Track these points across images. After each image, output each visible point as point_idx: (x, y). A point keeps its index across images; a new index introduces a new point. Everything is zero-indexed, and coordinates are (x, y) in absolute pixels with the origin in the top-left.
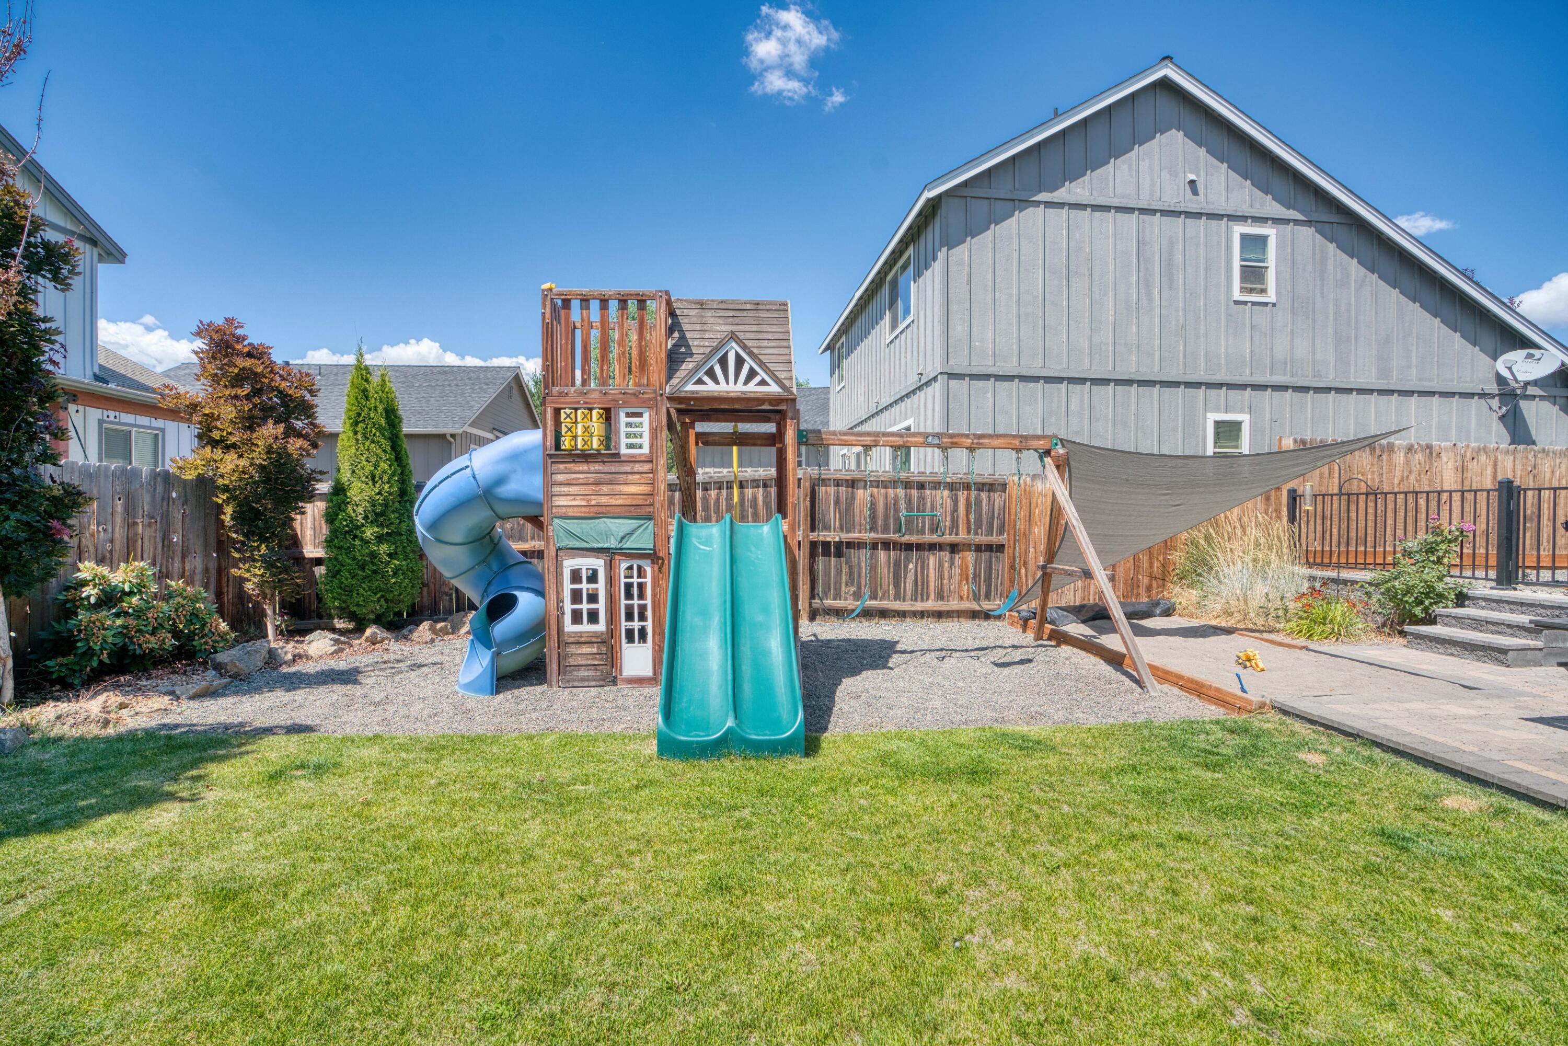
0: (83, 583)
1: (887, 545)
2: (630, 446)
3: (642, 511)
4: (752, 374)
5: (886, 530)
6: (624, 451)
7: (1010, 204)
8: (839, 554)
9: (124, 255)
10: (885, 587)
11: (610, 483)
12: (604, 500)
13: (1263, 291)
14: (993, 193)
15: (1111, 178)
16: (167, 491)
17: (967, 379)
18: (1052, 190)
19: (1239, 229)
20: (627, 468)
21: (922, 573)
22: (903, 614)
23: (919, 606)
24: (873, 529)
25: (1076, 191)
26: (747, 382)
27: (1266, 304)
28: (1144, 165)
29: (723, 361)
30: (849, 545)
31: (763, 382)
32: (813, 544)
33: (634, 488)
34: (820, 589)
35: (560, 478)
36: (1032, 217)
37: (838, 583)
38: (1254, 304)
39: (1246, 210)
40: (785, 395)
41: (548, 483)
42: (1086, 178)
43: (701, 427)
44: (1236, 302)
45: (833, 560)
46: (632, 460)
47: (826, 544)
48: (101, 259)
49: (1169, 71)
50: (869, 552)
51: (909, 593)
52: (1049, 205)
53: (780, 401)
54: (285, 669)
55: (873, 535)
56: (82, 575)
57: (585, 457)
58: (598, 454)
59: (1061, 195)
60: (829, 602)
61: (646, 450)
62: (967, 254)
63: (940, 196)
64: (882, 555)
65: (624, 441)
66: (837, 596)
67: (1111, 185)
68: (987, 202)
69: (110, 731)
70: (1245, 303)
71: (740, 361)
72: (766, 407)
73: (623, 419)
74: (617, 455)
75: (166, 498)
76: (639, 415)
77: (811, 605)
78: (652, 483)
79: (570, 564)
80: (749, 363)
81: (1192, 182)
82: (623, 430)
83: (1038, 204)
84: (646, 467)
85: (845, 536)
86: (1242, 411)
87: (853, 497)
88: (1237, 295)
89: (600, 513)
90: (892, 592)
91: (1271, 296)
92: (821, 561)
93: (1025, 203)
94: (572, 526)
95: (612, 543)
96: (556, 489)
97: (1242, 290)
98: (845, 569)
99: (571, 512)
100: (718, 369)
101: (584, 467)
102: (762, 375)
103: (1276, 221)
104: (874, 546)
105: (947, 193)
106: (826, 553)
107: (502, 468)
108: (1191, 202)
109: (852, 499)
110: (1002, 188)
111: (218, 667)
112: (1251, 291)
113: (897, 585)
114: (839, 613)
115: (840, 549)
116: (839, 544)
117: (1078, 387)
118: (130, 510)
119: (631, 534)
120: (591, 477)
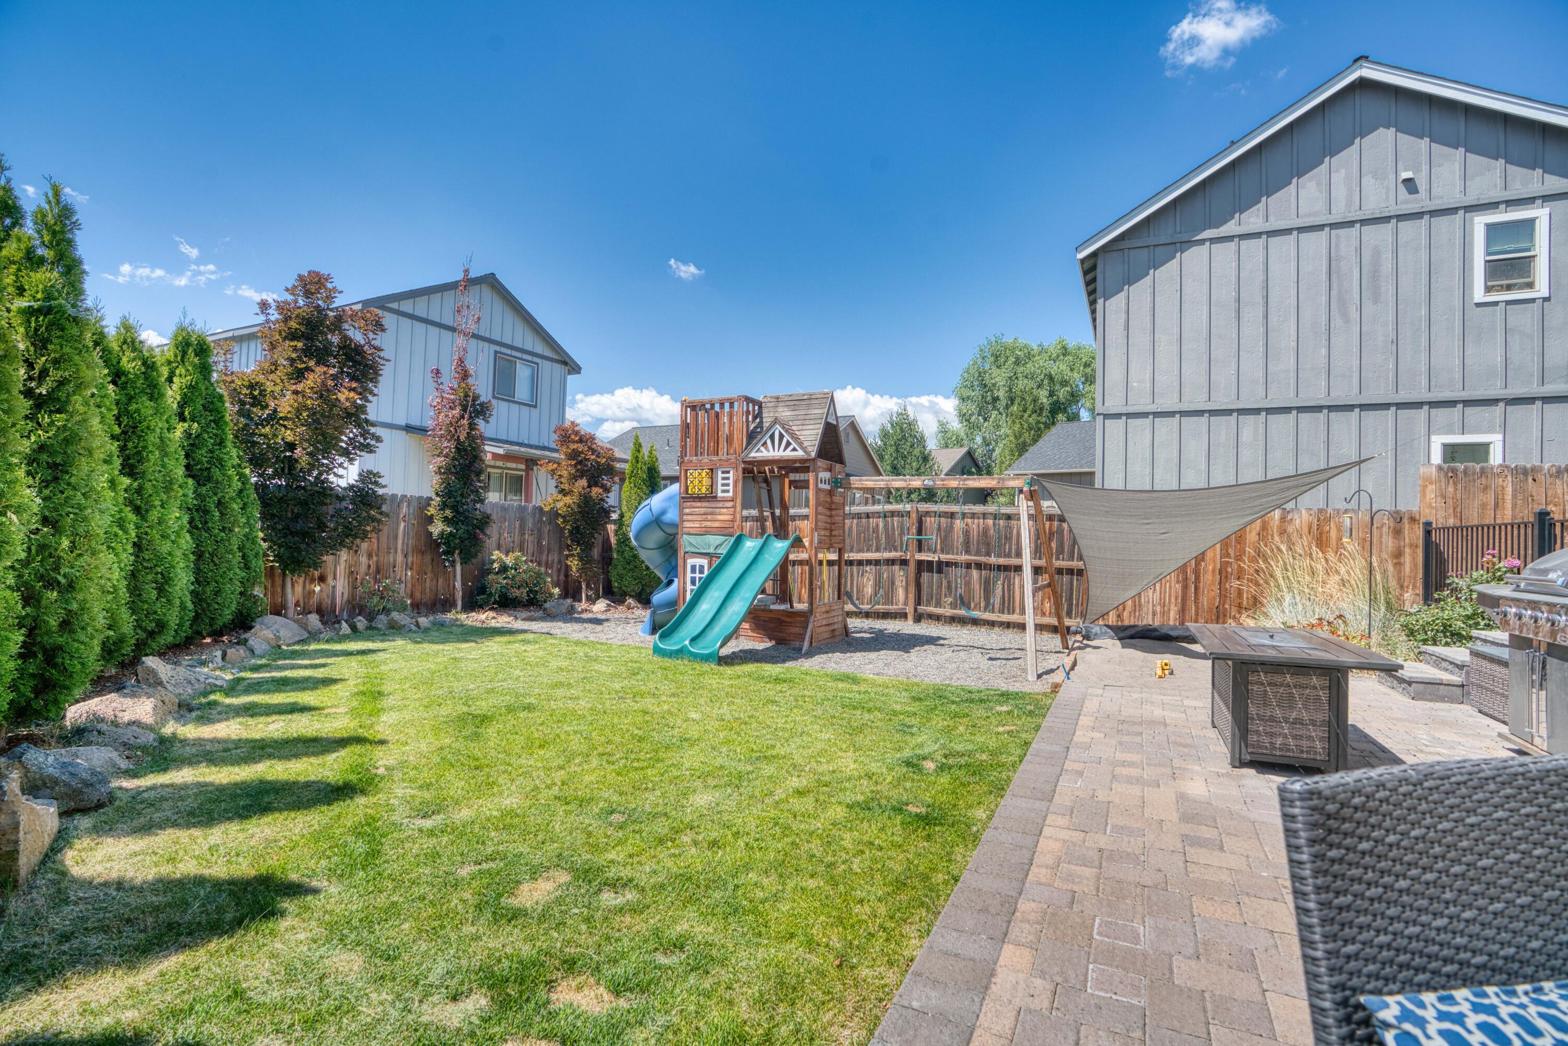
0: (494, 561)
1: (979, 566)
2: (723, 491)
3: (727, 531)
4: (788, 444)
5: (978, 553)
6: (720, 494)
7: (1172, 247)
8: (940, 571)
9: (580, 369)
10: (977, 600)
11: (712, 514)
12: (709, 524)
13: (1530, 285)
14: (1152, 240)
15: (1294, 200)
16: (541, 517)
17: (1124, 418)
18: (1218, 225)
19: (1480, 222)
20: (720, 505)
21: (1009, 590)
22: (992, 624)
23: (1005, 618)
24: (968, 552)
25: (1252, 220)
26: (785, 450)
27: (1533, 300)
28: (1338, 178)
29: (772, 437)
30: (949, 564)
31: (794, 450)
32: (920, 563)
33: (724, 516)
34: (924, 598)
35: (687, 511)
36: (1195, 257)
37: (939, 594)
38: (1508, 303)
39: (1497, 194)
40: (806, 457)
41: (682, 514)
42: (1261, 206)
43: (793, 476)
44: (1478, 305)
45: (935, 575)
46: (725, 500)
47: (930, 563)
48: (569, 373)
49: (1368, 72)
50: (964, 570)
51: (997, 606)
52: (1213, 241)
53: (805, 461)
54: (576, 615)
55: (968, 557)
56: (494, 557)
57: (699, 498)
58: (706, 497)
59: (1230, 228)
60: (931, 609)
61: (731, 494)
62: (1124, 302)
63: (1094, 254)
64: (975, 573)
65: (720, 488)
66: (938, 604)
67: (1294, 206)
68: (1146, 250)
69: (485, 625)
70: (1496, 304)
71: (781, 437)
72: (797, 465)
73: (720, 475)
74: (716, 497)
75: (540, 521)
76: (728, 472)
77: (916, 610)
78: (734, 514)
79: (691, 562)
80: (787, 437)
81: (1407, 181)
82: (720, 482)
83: (1202, 242)
84: (730, 504)
85: (944, 557)
86: (1490, 431)
87: (951, 527)
88: (1479, 294)
89: (707, 532)
90: (982, 605)
91: (1542, 288)
92: (925, 576)
93: (1191, 243)
94: (692, 539)
95: (711, 550)
96: (685, 517)
97: (1488, 289)
98: (945, 583)
99: (692, 531)
100: (769, 442)
101: (699, 504)
102: (794, 445)
103: (1547, 198)
104: (968, 566)
105: (1104, 248)
106: (930, 570)
107: (665, 505)
108: (1407, 202)
109: (951, 528)
110: (1164, 234)
111: (545, 609)
112: (1502, 288)
113: (987, 599)
114: (937, 618)
115: (941, 567)
116: (940, 563)
117: (1250, 419)
118: (522, 527)
119: (720, 545)
120: (702, 510)
